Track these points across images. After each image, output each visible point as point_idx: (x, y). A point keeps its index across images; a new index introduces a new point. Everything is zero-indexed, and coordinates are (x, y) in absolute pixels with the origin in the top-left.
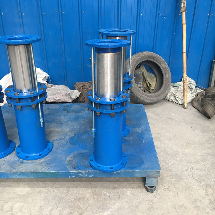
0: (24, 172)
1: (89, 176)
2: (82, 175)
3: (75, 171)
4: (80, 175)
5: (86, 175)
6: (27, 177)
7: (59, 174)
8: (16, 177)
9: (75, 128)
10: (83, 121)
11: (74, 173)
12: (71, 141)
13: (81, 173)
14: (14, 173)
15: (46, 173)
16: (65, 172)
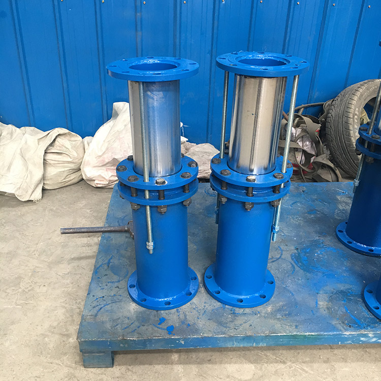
0: (250, 334)
1: (379, 341)
2: (367, 339)
3: (353, 333)
4: (362, 339)
5: (374, 340)
6: (254, 344)
7: (321, 339)
8: (233, 344)
9: (287, 234)
10: (293, 219)
11: (351, 336)
12: (300, 264)
13: (365, 336)
14: (231, 337)
15: (295, 337)
16: (333, 335)
